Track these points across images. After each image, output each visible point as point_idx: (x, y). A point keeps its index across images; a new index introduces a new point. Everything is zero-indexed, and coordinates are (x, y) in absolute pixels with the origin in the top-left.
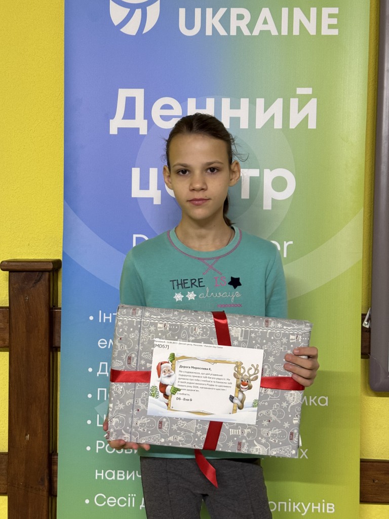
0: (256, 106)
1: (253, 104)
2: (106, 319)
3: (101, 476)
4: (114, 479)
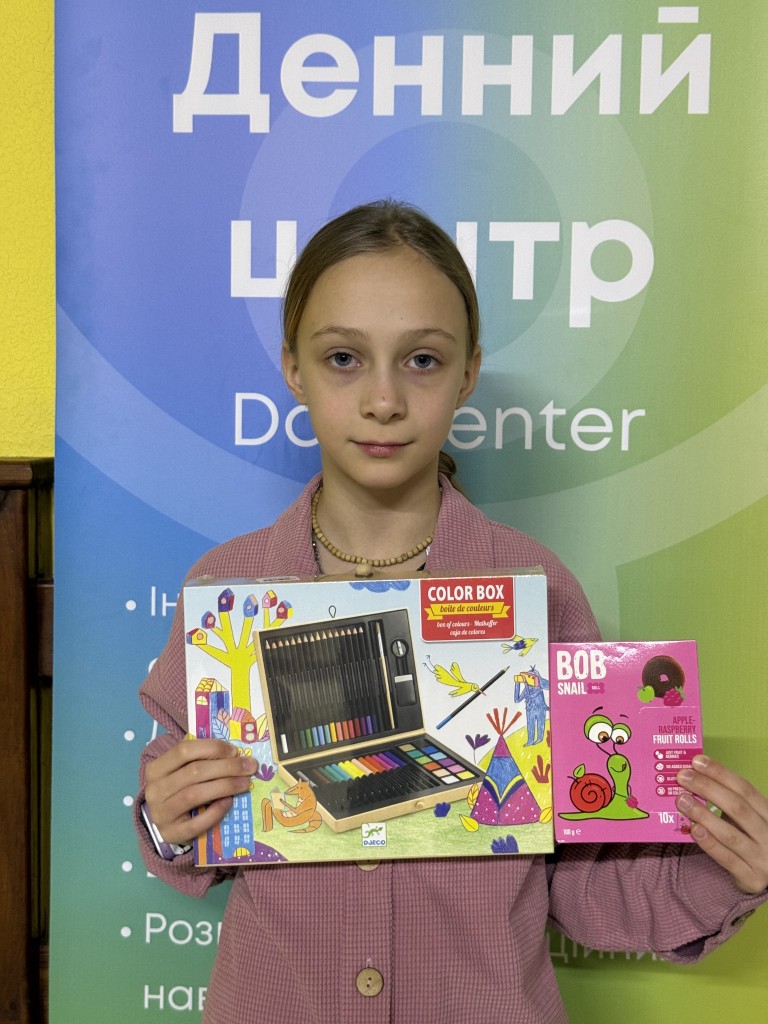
0: (551, 56)
1: (543, 51)
2: (167, 608)
3: (158, 1000)
4: (190, 1008)
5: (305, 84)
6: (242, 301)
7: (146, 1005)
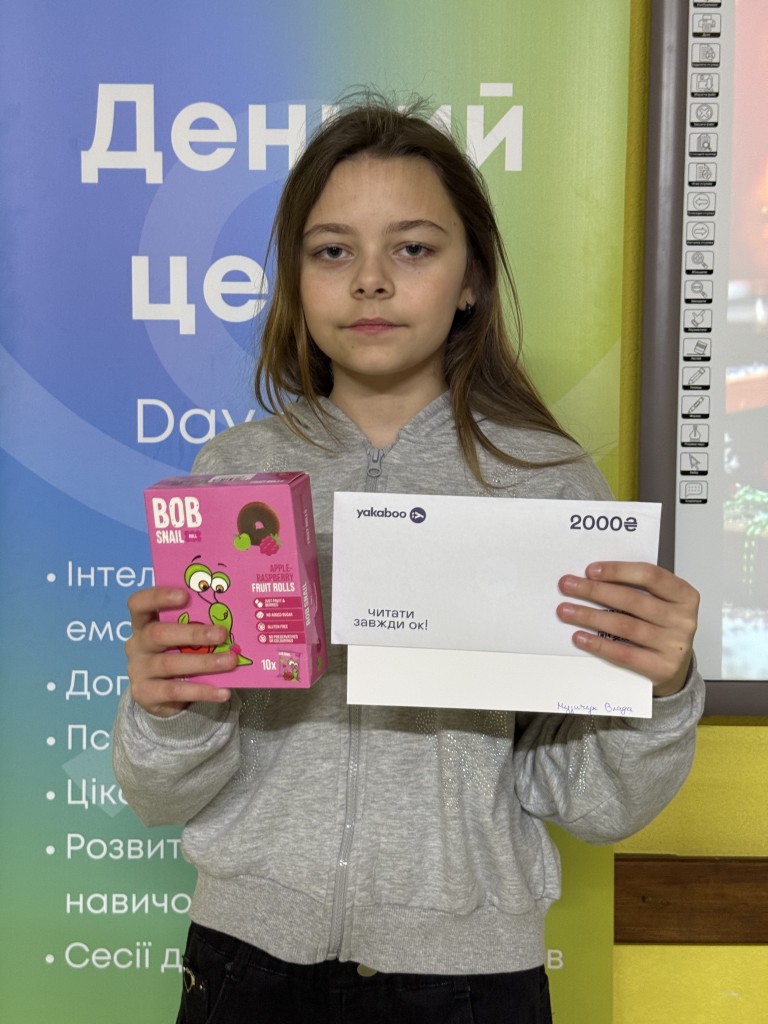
2: (82, 579)
3: (78, 906)
4: (106, 911)
5: (191, 144)
6: (141, 323)
7: (68, 910)
